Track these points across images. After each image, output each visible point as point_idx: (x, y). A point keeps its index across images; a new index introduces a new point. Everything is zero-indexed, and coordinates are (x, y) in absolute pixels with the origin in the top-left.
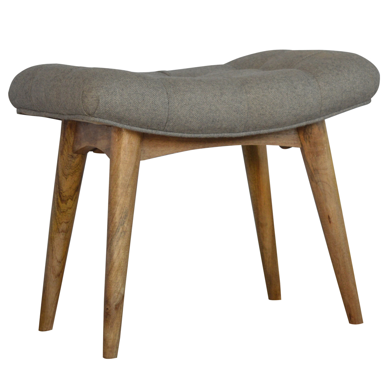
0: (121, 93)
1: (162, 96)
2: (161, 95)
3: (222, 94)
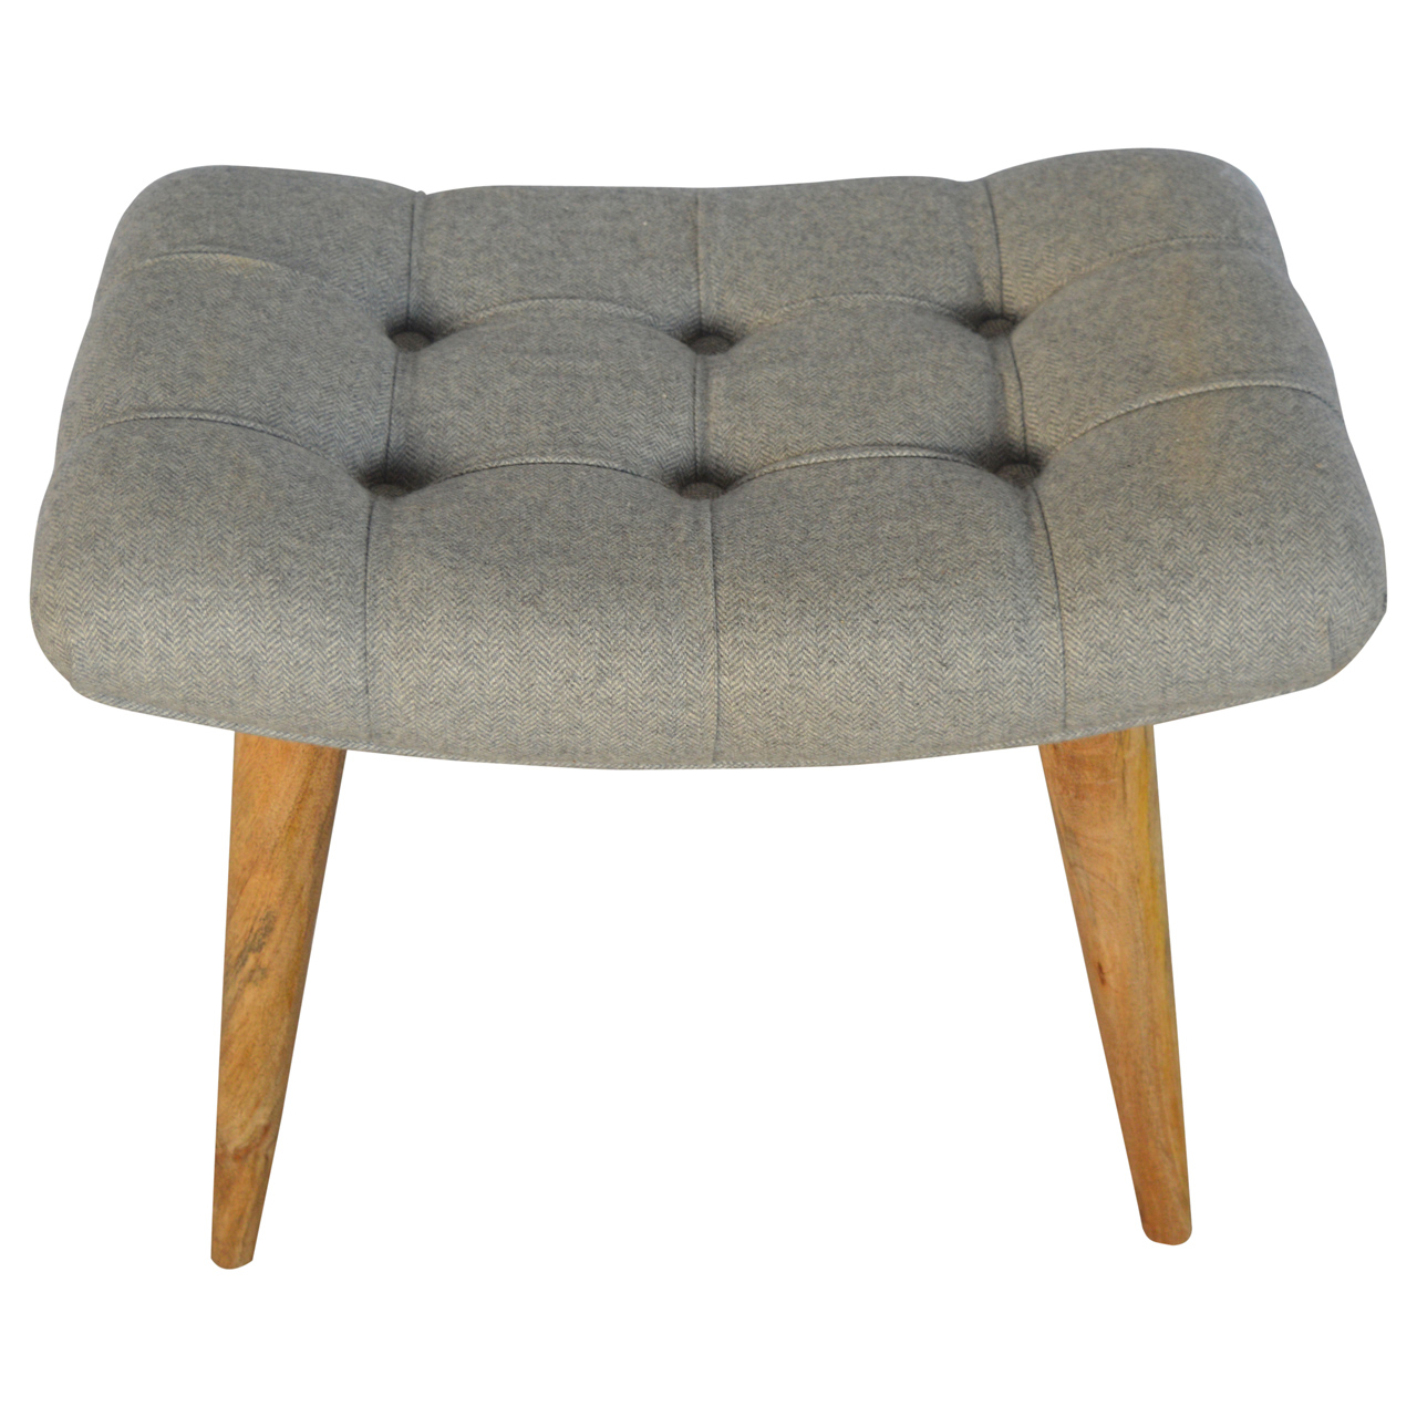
0: (158, 649)
1: (335, 666)
2: (332, 664)
3: (602, 674)
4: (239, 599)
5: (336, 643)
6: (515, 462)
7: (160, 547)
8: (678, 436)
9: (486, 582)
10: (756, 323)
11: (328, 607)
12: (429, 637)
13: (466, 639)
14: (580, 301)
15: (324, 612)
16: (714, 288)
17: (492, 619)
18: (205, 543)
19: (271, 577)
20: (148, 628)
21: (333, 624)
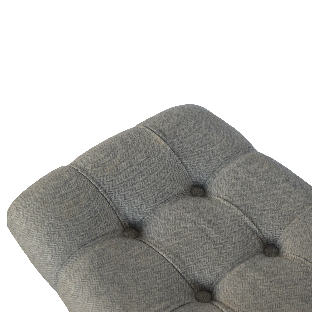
4: (37, 238)
5: (51, 268)
6: (156, 249)
7: (34, 210)
8: (212, 274)
9: (93, 281)
10: (286, 254)
11: (55, 257)
12: (70, 284)
13: (76, 292)
14: (240, 212)
15: (53, 257)
16: (288, 234)
17: (85, 292)
18: (43, 217)
19: (48, 238)
20: (18, 229)
21: (53, 262)
